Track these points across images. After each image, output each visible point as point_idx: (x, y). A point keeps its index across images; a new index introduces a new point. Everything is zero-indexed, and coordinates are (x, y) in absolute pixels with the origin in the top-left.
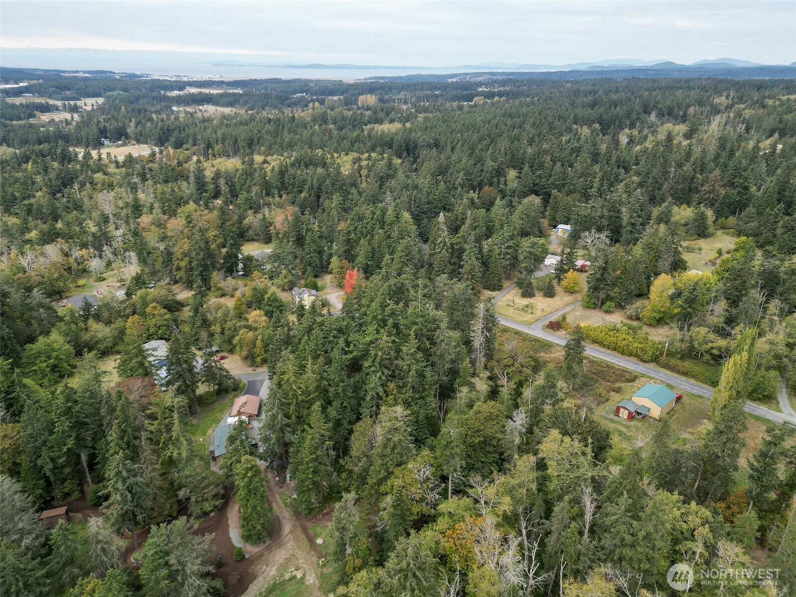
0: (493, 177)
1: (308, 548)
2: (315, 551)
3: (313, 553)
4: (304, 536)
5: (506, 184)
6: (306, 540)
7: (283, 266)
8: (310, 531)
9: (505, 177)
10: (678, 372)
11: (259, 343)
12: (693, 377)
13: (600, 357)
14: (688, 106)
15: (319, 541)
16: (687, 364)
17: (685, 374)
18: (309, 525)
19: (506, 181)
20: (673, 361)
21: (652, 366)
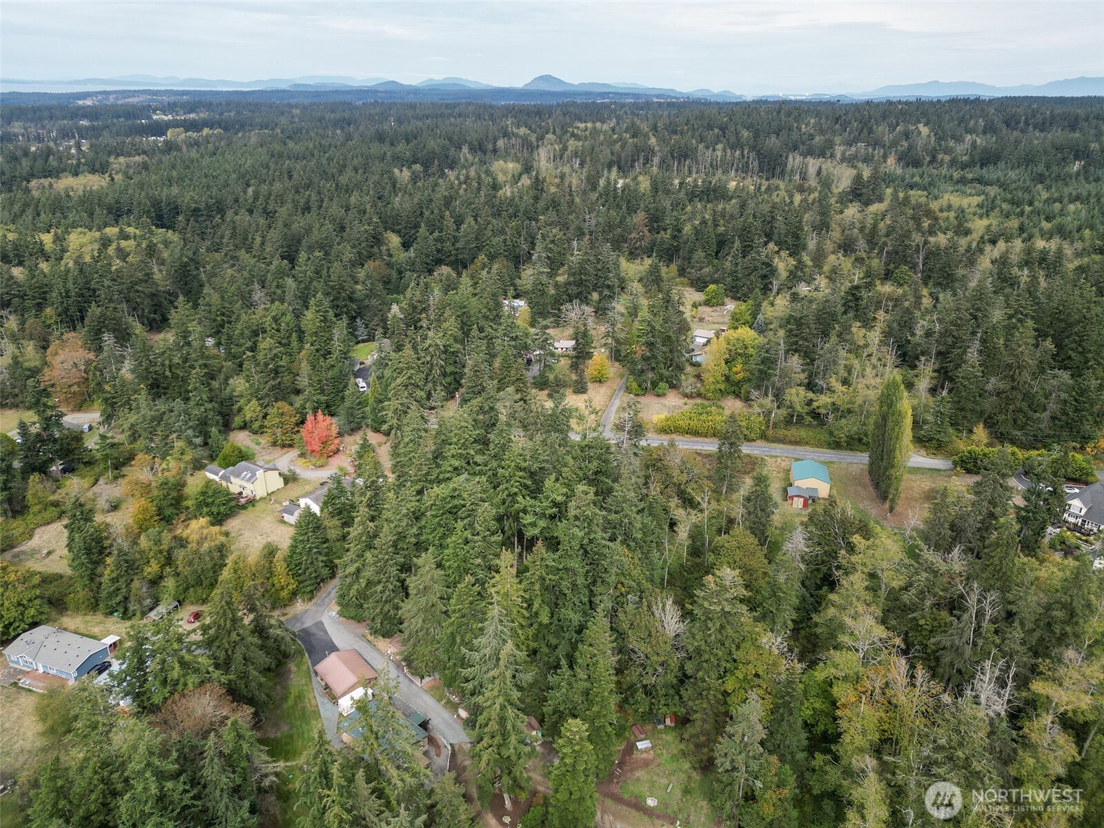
0: (372, 247)
1: (646, 818)
2: (658, 817)
3: (657, 822)
4: (625, 808)
5: (390, 256)
6: (634, 812)
7: (175, 435)
8: (626, 796)
9: (386, 244)
10: (791, 443)
11: (280, 567)
12: (807, 443)
13: (706, 448)
14: (495, 140)
15: (651, 802)
16: (793, 432)
17: (797, 443)
18: (615, 789)
19: (388, 250)
20: (781, 433)
21: (759, 443)
